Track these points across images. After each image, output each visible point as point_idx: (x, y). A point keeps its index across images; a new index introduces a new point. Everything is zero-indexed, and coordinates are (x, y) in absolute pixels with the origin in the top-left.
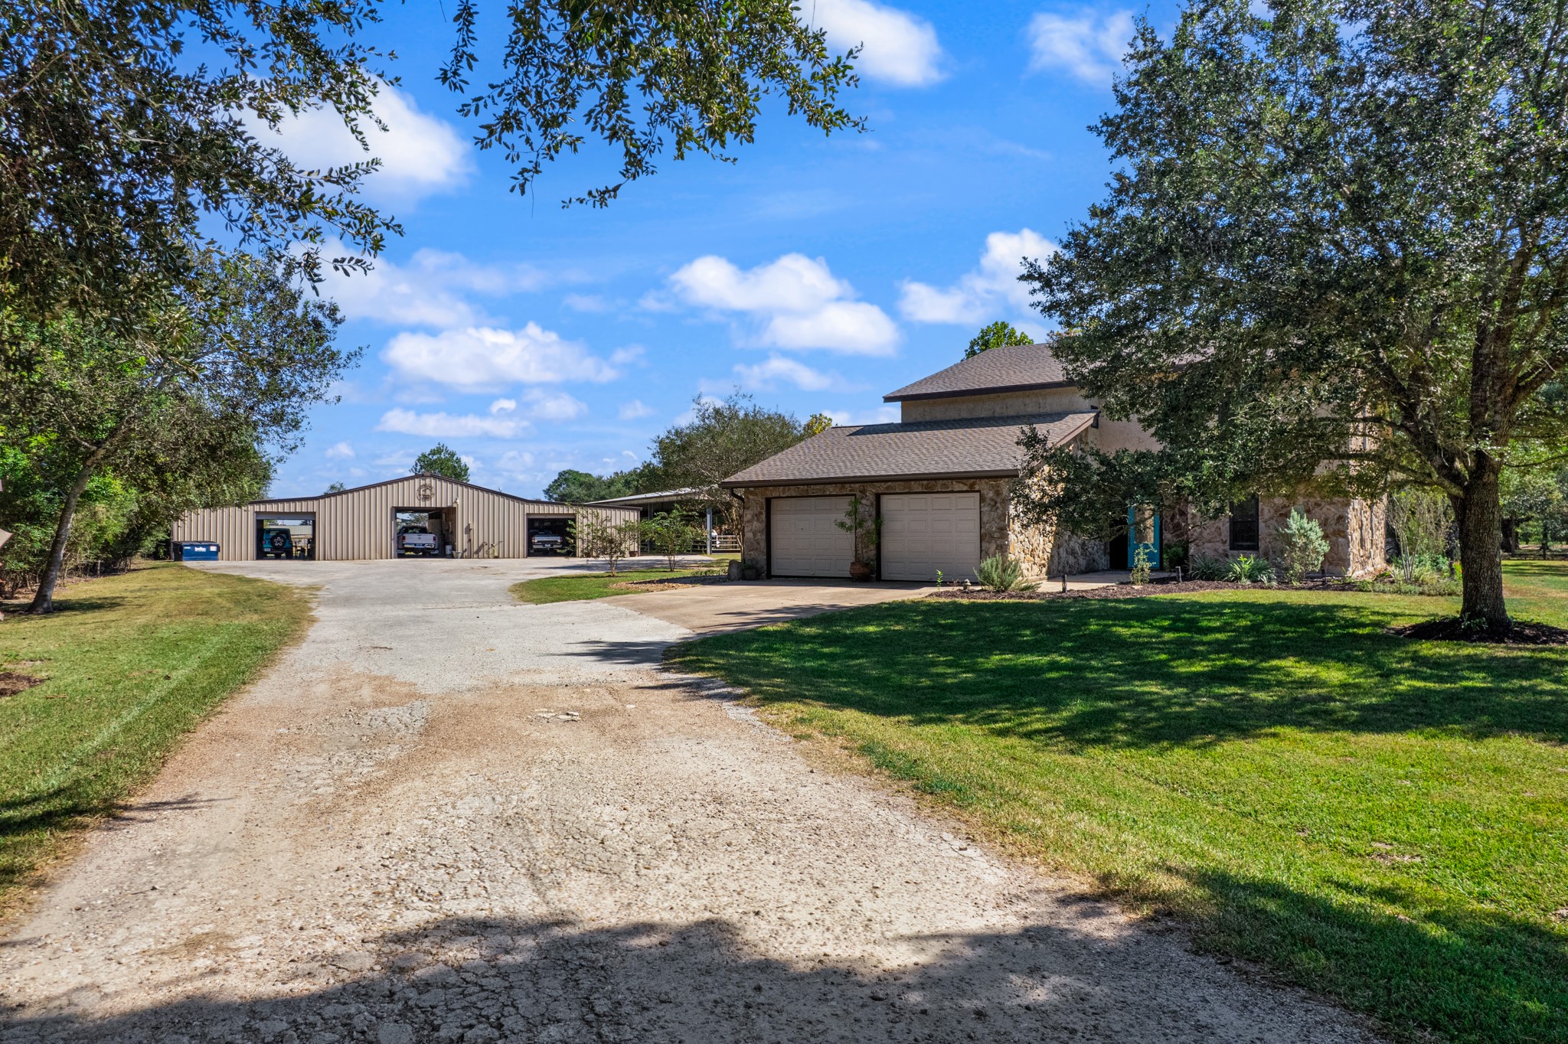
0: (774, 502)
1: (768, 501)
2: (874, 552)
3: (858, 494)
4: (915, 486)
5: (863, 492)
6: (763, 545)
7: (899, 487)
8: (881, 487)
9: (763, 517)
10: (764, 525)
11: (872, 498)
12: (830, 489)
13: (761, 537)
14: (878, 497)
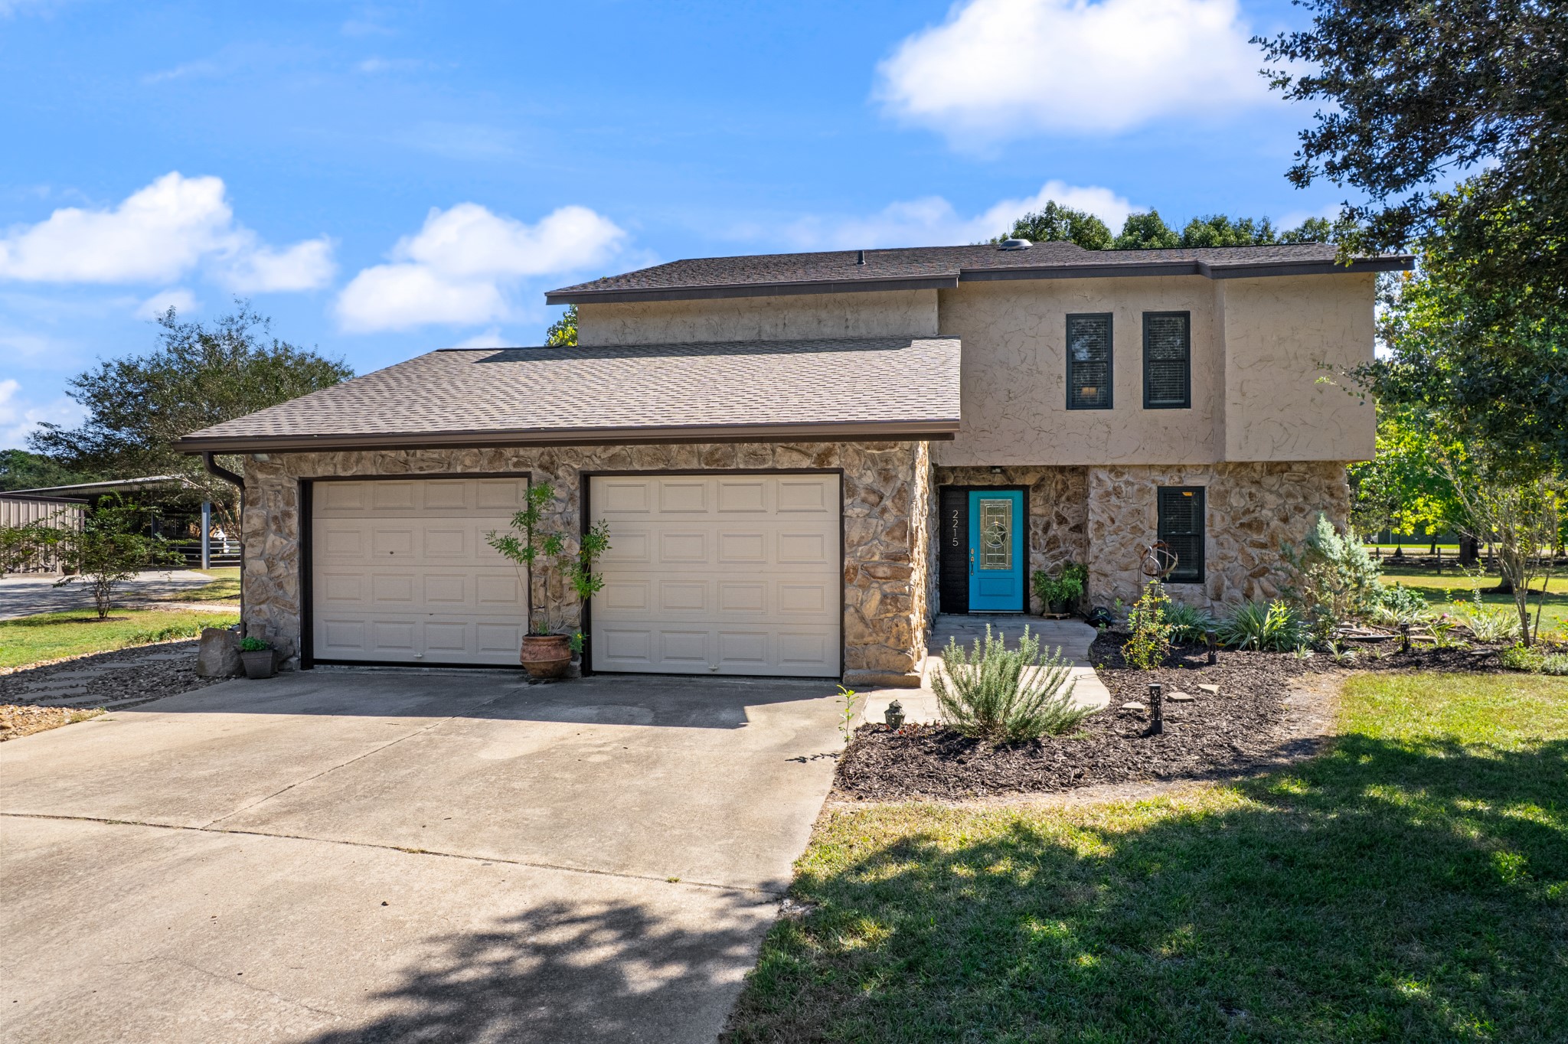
0: (319, 490)
1: (306, 487)
2: (576, 610)
3: (537, 473)
4: (680, 455)
5: (548, 467)
6: (293, 589)
7: (638, 456)
8: (596, 458)
9: (294, 523)
10: (294, 542)
11: (573, 483)
12: (465, 461)
13: (290, 573)
14: (585, 478)
